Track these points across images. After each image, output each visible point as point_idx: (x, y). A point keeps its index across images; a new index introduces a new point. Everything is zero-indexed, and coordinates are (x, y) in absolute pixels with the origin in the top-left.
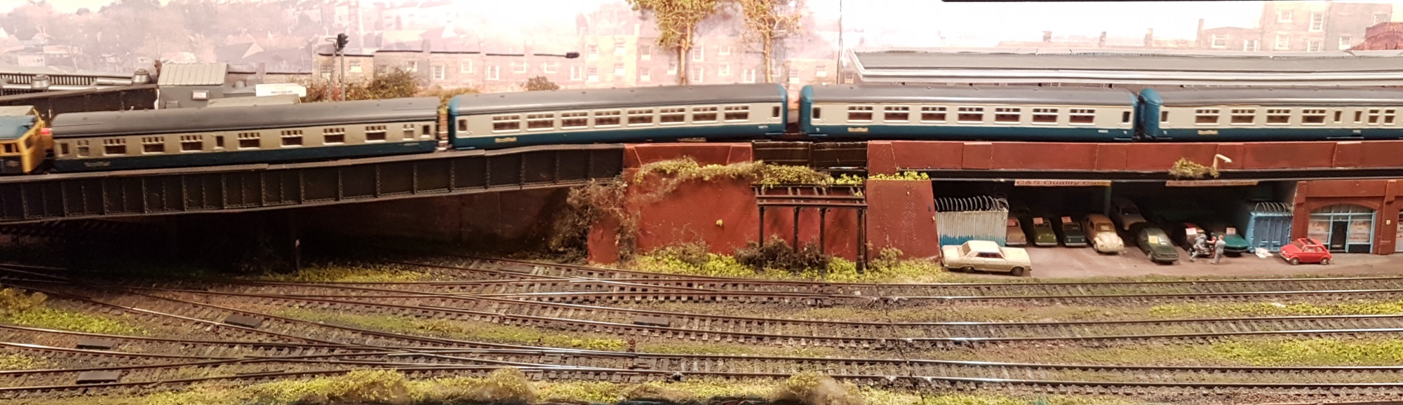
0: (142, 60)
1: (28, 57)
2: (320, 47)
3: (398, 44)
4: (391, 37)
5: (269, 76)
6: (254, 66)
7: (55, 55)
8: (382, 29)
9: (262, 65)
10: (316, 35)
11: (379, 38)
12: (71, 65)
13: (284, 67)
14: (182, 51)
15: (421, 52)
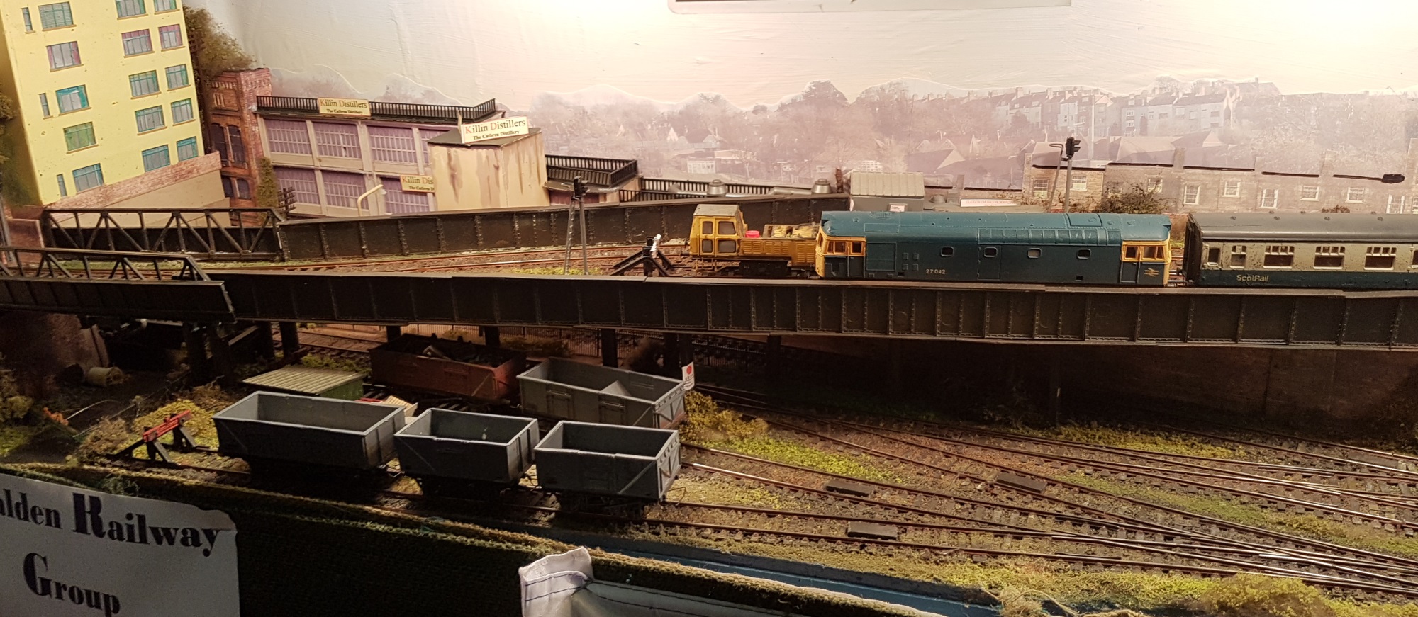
0: (821, 169)
1: (697, 162)
2: (1036, 157)
3: (1140, 155)
4: (1131, 146)
5: (968, 191)
6: (951, 179)
7: (725, 160)
8: (1120, 134)
9: (961, 178)
10: (1033, 141)
11: (1115, 146)
12: (743, 172)
13: (987, 182)
14: (868, 159)
15: (1172, 166)
